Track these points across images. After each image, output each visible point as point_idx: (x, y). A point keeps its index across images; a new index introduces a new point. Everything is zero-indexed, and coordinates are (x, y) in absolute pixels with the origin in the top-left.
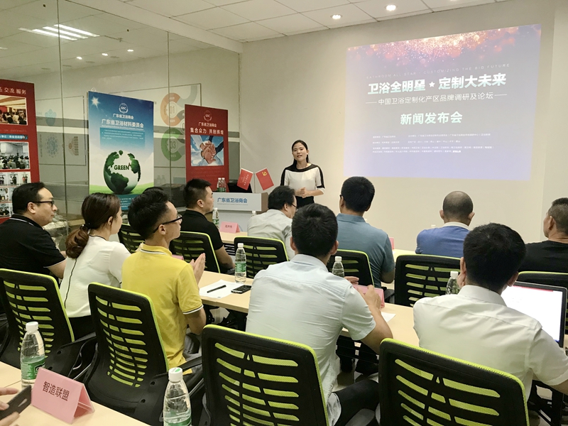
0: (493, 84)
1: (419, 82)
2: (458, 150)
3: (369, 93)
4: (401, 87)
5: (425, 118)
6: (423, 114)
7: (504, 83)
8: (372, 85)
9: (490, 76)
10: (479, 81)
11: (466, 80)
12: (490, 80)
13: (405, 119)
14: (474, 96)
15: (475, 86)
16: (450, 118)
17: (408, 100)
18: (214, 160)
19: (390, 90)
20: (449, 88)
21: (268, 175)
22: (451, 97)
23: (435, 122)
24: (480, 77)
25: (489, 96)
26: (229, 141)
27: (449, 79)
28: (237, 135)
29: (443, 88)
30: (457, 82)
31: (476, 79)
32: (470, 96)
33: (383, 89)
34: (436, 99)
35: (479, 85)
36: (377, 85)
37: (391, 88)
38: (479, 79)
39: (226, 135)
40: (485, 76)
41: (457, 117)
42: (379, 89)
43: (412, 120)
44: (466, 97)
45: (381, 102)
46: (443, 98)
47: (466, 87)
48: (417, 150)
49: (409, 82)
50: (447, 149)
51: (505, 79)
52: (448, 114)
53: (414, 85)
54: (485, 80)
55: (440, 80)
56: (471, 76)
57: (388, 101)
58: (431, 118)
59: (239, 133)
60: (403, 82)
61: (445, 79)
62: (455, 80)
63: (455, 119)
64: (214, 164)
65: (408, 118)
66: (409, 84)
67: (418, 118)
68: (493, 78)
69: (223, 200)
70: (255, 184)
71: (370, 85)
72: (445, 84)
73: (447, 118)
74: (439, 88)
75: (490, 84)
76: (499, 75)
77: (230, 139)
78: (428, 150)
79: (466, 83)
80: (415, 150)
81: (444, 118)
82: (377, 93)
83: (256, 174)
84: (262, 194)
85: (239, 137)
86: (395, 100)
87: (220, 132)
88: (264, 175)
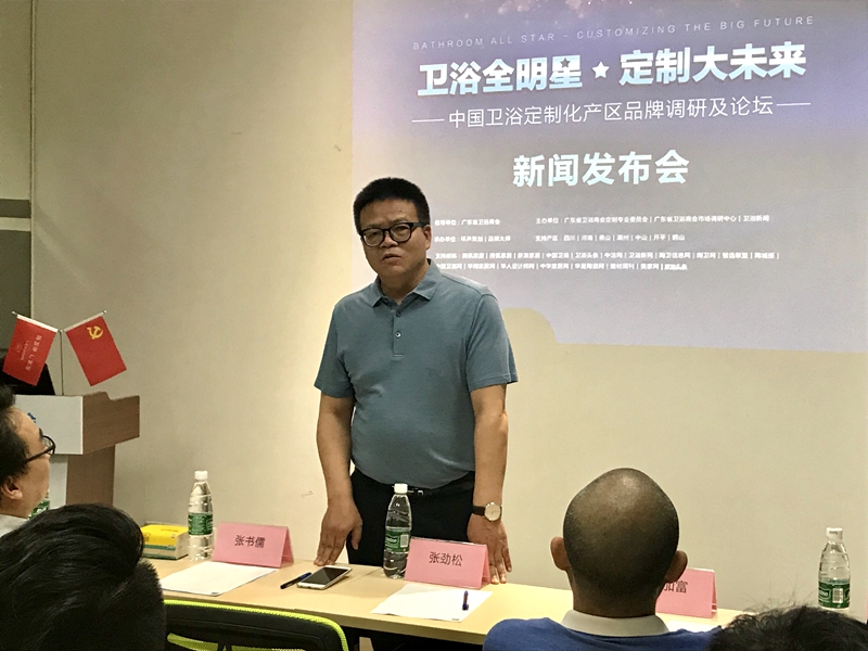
0: (772, 73)
1: (565, 63)
2: (681, 261)
3: (421, 93)
4: (513, 76)
5: (584, 168)
6: (576, 157)
7: (801, 71)
8: (429, 69)
9: (762, 51)
10: (734, 62)
11: (697, 59)
12: (763, 60)
13: (526, 170)
14: (719, 108)
15: (722, 76)
16: (653, 168)
17: (533, 116)
19: (482, 84)
20: (650, 81)
21: (107, 337)
22: (656, 108)
23: (610, 182)
24: (736, 52)
25: (763, 107)
27: (650, 56)
28: (21, 209)
29: (632, 81)
30: (672, 65)
31: (724, 57)
32: (709, 105)
33: (463, 80)
34: (612, 112)
35: (733, 75)
36: (443, 68)
37: (484, 78)
38: (731, 56)
40: (749, 50)
41: (673, 168)
42: (450, 79)
43: (545, 173)
44: (696, 108)
45: (456, 118)
46: (634, 112)
47: (698, 78)
48: (563, 261)
49: (535, 61)
50: (647, 261)
51: (803, 60)
52: (649, 157)
53: (550, 72)
54: (748, 61)
55: (624, 58)
56: (711, 49)
57: (476, 118)
58: (599, 169)
59: (28, 203)
60: (520, 63)
61: (637, 54)
62: (665, 57)
63: (667, 172)
65: (534, 167)
66: (535, 69)
67: (564, 169)
68: (770, 55)
70: (64, 364)
71: (423, 68)
72: (638, 72)
73: (646, 168)
74: (622, 82)
75: (762, 73)
76: (788, 47)
78: (592, 261)
79: (696, 67)
80: (558, 261)
81: (637, 167)
82: (444, 91)
83: (69, 334)
84: (86, 398)
85: (27, 215)
86: (497, 114)
88: (94, 336)
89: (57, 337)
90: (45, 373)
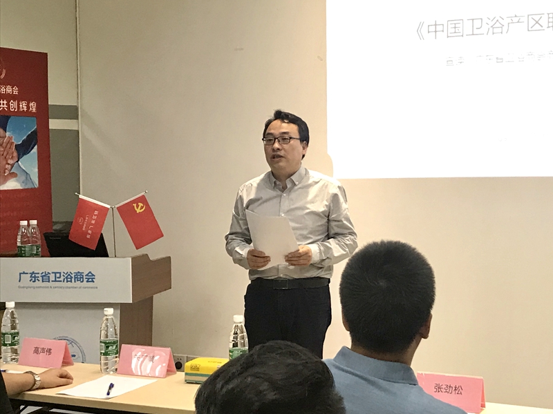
18: (13, 175)
21: (148, 210)
26: (51, 127)
28: (71, 112)
39: (44, 112)
59: (76, 108)
64: (12, 185)
69: (34, 277)
70: (116, 233)
77: (54, 124)
83: (119, 209)
84: (134, 259)
85: (76, 118)
87: (28, 107)
88: (138, 211)
89: (110, 212)
90: (102, 240)
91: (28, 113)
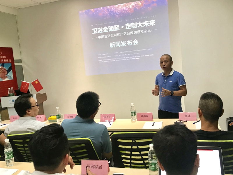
0: (150, 25)
1: (116, 26)
2: (138, 57)
3: (93, 33)
4: (108, 29)
5: (121, 44)
6: (120, 42)
7: (155, 24)
8: (94, 29)
9: (148, 22)
10: (144, 24)
11: (138, 24)
12: (148, 23)
13: (112, 45)
14: (142, 32)
15: (142, 26)
16: (132, 42)
17: (112, 35)
18: (6, 77)
19: (103, 31)
20: (131, 28)
21: (39, 83)
22: (132, 32)
23: (126, 45)
24: (144, 22)
25: (149, 31)
27: (130, 24)
29: (128, 28)
30: (134, 25)
31: (142, 23)
32: (140, 31)
33: (100, 31)
34: (125, 34)
35: (144, 26)
36: (96, 29)
37: (103, 30)
38: (143, 23)
40: (146, 22)
41: (136, 42)
42: (98, 31)
43: (115, 45)
44: (138, 32)
45: (99, 37)
46: (128, 33)
47: (138, 27)
48: (120, 59)
49: (111, 26)
50: (133, 58)
51: (155, 23)
52: (132, 41)
53: (114, 28)
54: (146, 23)
55: (126, 25)
56: (140, 22)
57: (103, 37)
58: (124, 43)
60: (109, 27)
61: (128, 24)
62: (133, 24)
63: (135, 43)
64: (7, 79)
65: (113, 44)
66: (112, 28)
67: (118, 44)
68: (149, 22)
70: (32, 89)
71: (93, 29)
72: (128, 27)
73: (131, 43)
74: (126, 29)
75: (148, 25)
76: (152, 20)
77: (16, 64)
78: (124, 59)
79: (138, 25)
80: (118, 59)
81: (130, 43)
82: (97, 33)
83: (32, 83)
84: (36, 94)
85: (21, 62)
86: (106, 36)
87: (9, 61)
88: (36, 83)
89: (30, 84)
91: (9, 62)
